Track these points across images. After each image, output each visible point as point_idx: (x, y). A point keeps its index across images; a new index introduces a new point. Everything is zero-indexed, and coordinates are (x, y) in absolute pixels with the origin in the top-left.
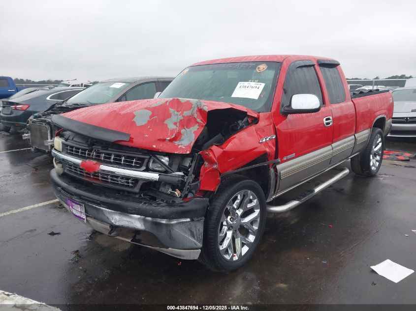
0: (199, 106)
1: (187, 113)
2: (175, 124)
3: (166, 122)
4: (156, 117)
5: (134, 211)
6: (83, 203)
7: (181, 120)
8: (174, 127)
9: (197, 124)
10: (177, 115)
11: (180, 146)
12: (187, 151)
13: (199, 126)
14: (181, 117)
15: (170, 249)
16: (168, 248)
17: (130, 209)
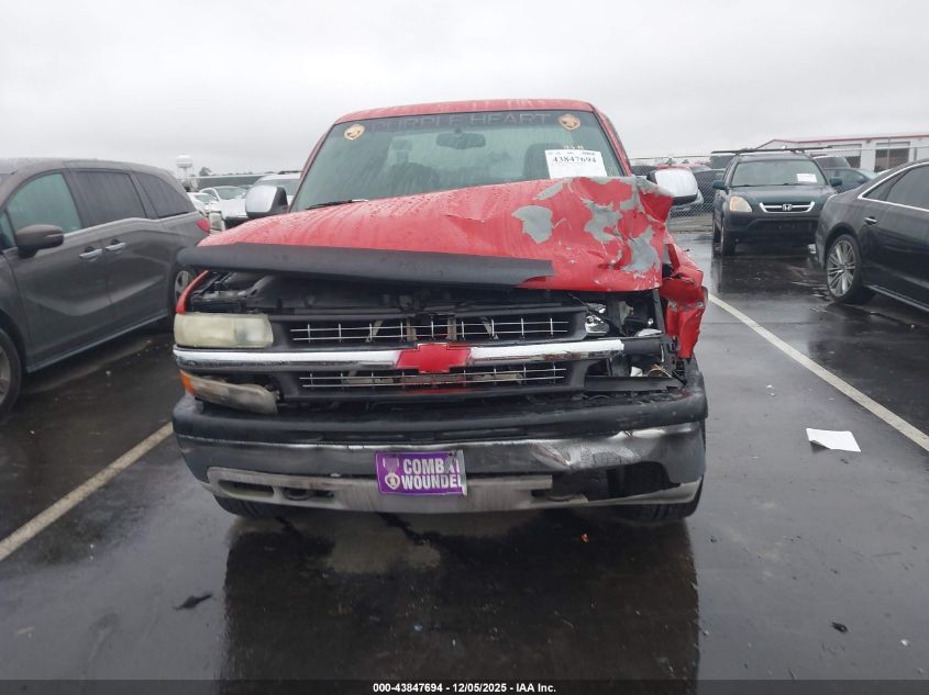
0: (643, 189)
1: (626, 205)
2: (608, 230)
3: (587, 229)
4: (564, 219)
5: (635, 423)
6: (458, 448)
7: (620, 221)
8: (610, 237)
9: (650, 226)
10: (605, 211)
11: (635, 276)
12: (653, 282)
13: (653, 228)
14: (617, 216)
15: (683, 485)
16: (678, 485)
17: (625, 419)
